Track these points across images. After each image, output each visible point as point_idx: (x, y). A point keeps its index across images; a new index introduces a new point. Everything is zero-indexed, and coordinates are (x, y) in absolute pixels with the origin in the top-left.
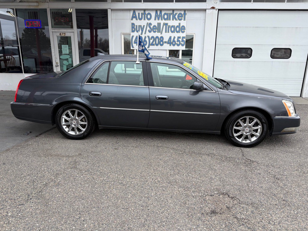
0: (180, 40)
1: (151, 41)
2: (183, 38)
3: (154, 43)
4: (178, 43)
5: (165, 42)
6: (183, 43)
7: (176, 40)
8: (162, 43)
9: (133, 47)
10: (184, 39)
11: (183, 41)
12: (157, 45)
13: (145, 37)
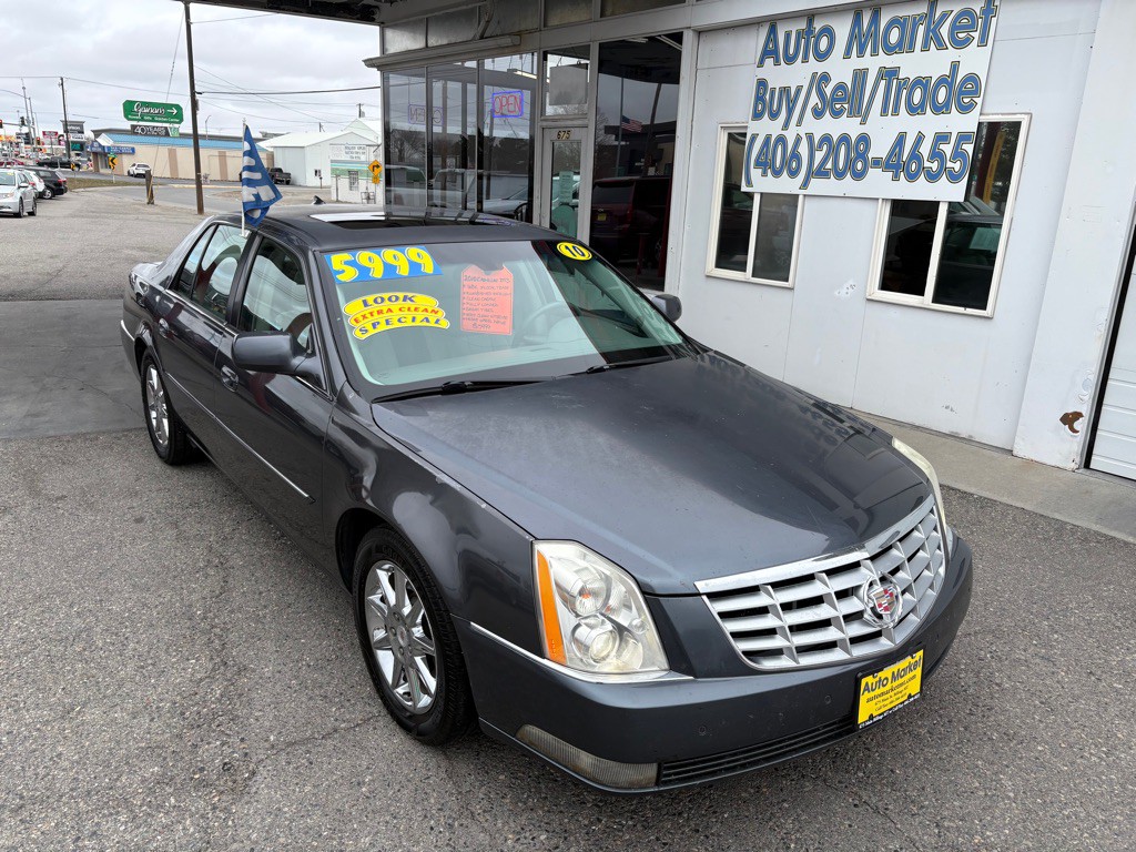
0: (948, 149)
1: (819, 156)
2: (963, 137)
3: (829, 166)
4: (935, 166)
5: (877, 163)
6: (957, 166)
7: (925, 150)
8: (859, 166)
9: (749, 183)
10: (964, 146)
11: (958, 154)
12: (840, 175)
13: (798, 140)
